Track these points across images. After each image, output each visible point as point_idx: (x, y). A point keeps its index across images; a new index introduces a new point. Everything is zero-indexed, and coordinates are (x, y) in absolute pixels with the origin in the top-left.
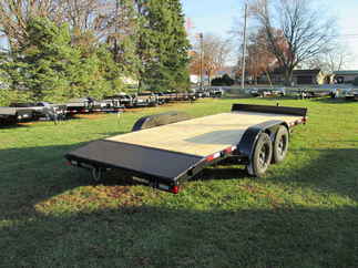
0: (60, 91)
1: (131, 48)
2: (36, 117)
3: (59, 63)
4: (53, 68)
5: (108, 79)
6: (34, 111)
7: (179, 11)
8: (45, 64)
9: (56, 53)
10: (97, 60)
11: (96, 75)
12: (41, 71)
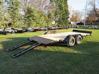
0: (34, 25)
1: (53, 14)
2: (27, 31)
3: (34, 18)
4: (33, 19)
5: (47, 22)
6: (26, 30)
7: (67, 4)
8: (31, 18)
9: (33, 16)
10: (44, 18)
11: (43, 21)
12: (30, 20)
